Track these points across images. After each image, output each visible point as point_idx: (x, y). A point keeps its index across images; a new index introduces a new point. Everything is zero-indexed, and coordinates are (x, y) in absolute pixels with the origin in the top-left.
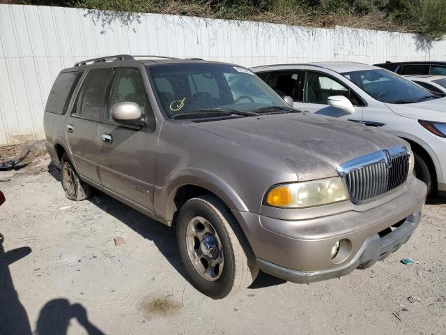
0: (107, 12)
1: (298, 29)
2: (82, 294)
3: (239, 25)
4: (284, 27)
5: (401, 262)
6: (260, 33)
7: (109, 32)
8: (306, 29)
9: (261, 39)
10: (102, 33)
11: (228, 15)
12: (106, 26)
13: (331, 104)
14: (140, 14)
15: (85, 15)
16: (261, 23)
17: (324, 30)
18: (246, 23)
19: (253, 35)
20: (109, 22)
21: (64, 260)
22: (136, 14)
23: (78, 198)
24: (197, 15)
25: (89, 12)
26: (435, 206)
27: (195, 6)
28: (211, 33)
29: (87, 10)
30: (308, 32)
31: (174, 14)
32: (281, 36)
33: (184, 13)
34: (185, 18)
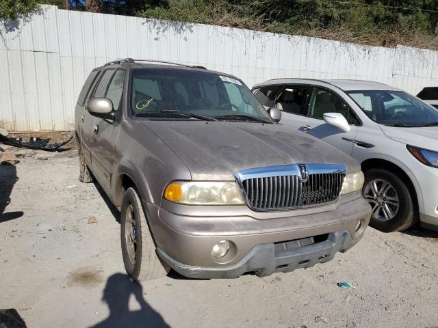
0: (163, 21)
1: (352, 47)
2: (34, 256)
3: (289, 39)
4: (337, 43)
5: (338, 284)
6: (311, 47)
7: (162, 39)
8: (362, 47)
9: (311, 54)
10: (156, 39)
11: (279, 29)
12: (161, 33)
13: (326, 121)
14: (193, 24)
15: (143, 24)
16: (312, 39)
17: (383, 49)
18: (297, 38)
19: (303, 50)
20: (164, 31)
21: (40, 227)
22: (188, 24)
23: (85, 180)
24: (248, 28)
25: (147, 21)
26: (421, 238)
27: (246, 19)
28: (260, 45)
29: (145, 19)
30: (364, 50)
31: (226, 26)
32: (333, 53)
33: (236, 25)
34: (235, 30)
